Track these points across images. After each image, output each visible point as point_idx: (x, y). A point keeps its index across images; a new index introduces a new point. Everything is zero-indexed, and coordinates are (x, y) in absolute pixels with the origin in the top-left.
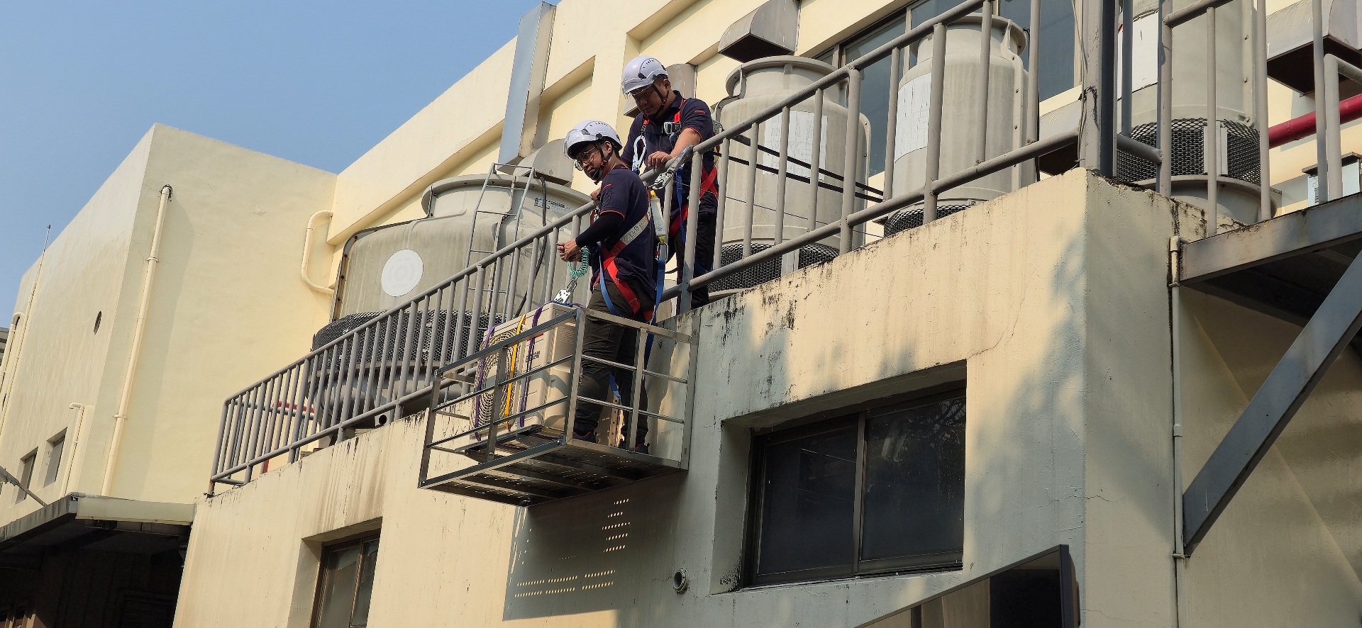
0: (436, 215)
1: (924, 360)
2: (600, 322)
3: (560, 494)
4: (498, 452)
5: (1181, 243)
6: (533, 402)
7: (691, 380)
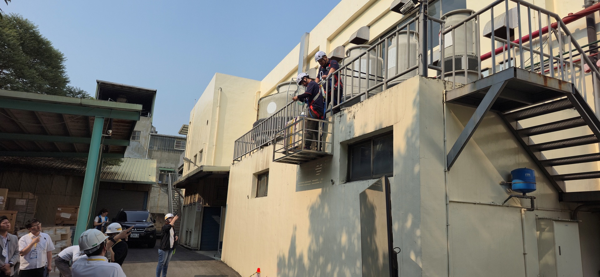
0: (280, 92)
2: (310, 120)
3: (306, 161)
4: (289, 152)
5: (446, 91)
6: (296, 140)
7: (333, 134)
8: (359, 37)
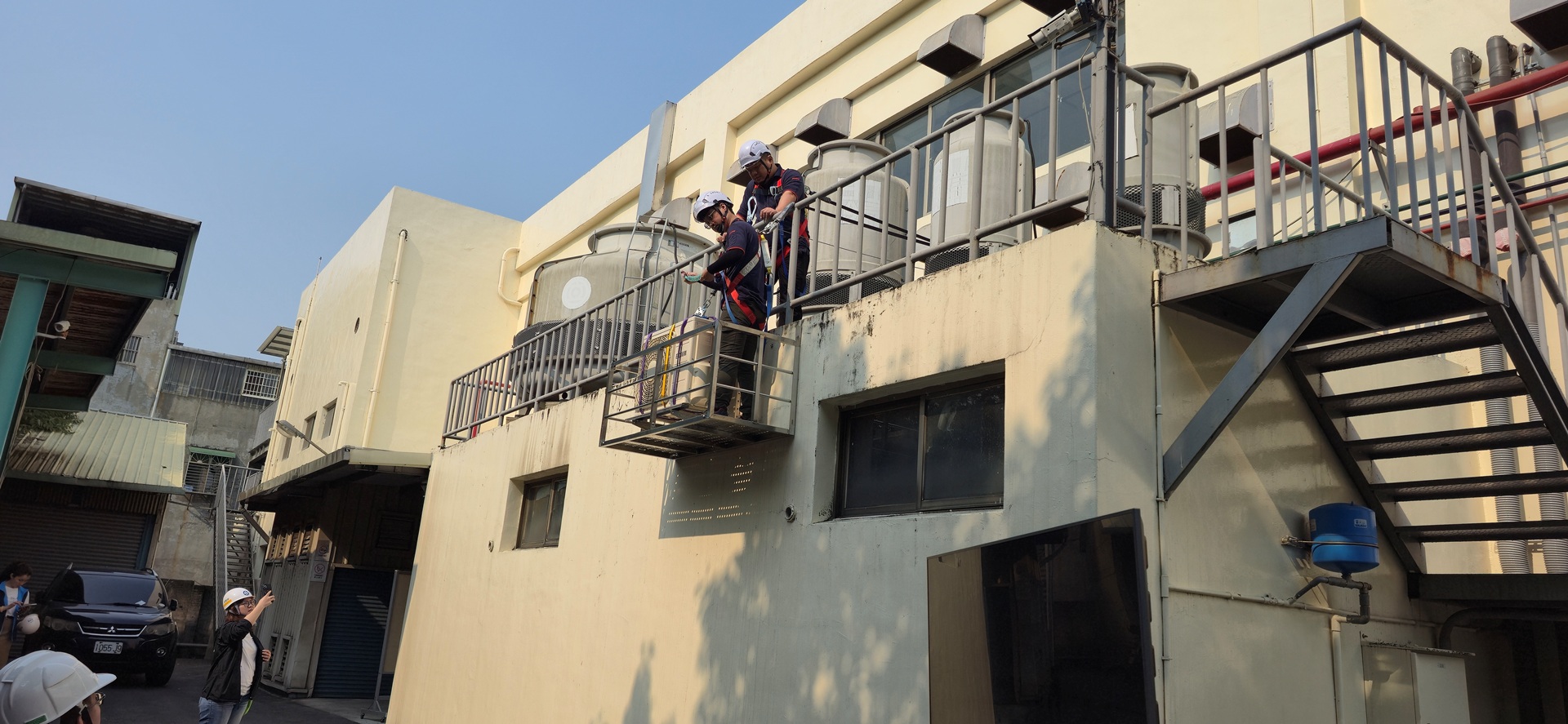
0: (598, 252)
1: (972, 360)
2: (731, 330)
3: (701, 449)
5: (1161, 274)
6: (682, 388)
7: (796, 373)
8: (824, 125)
